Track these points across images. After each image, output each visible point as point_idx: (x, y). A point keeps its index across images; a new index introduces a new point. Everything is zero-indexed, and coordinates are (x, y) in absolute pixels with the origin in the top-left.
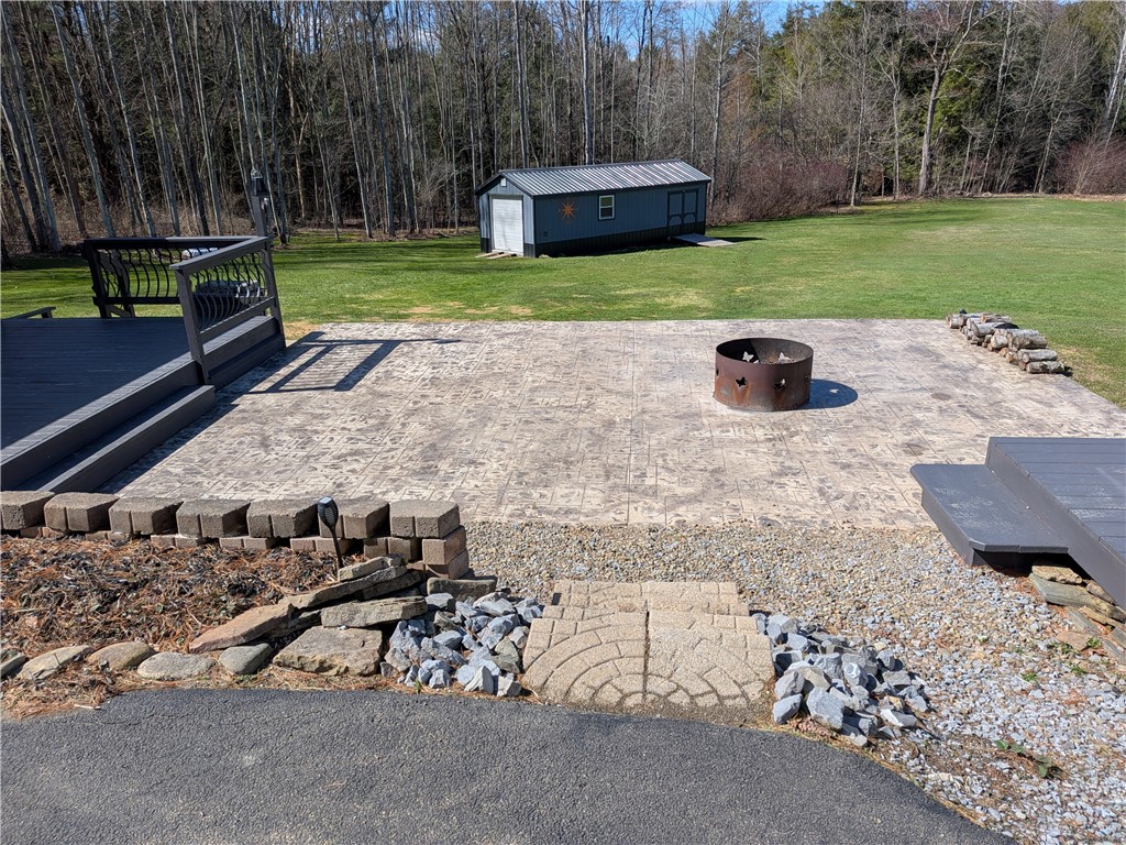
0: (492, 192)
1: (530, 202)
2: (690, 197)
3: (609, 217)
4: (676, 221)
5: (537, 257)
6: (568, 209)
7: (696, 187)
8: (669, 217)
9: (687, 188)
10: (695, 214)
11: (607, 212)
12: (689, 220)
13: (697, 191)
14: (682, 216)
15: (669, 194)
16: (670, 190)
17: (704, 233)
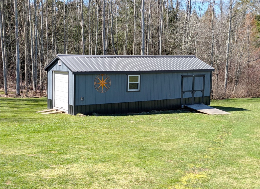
0: (55, 68)
1: (72, 76)
2: (199, 80)
3: (136, 90)
4: (188, 95)
5: (75, 114)
6: (103, 83)
7: (203, 73)
8: (182, 92)
9: (196, 74)
10: (203, 91)
11: (134, 86)
12: (198, 94)
13: (204, 76)
14: (193, 92)
15: (183, 77)
16: (184, 74)
17: (209, 105)
